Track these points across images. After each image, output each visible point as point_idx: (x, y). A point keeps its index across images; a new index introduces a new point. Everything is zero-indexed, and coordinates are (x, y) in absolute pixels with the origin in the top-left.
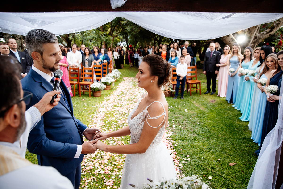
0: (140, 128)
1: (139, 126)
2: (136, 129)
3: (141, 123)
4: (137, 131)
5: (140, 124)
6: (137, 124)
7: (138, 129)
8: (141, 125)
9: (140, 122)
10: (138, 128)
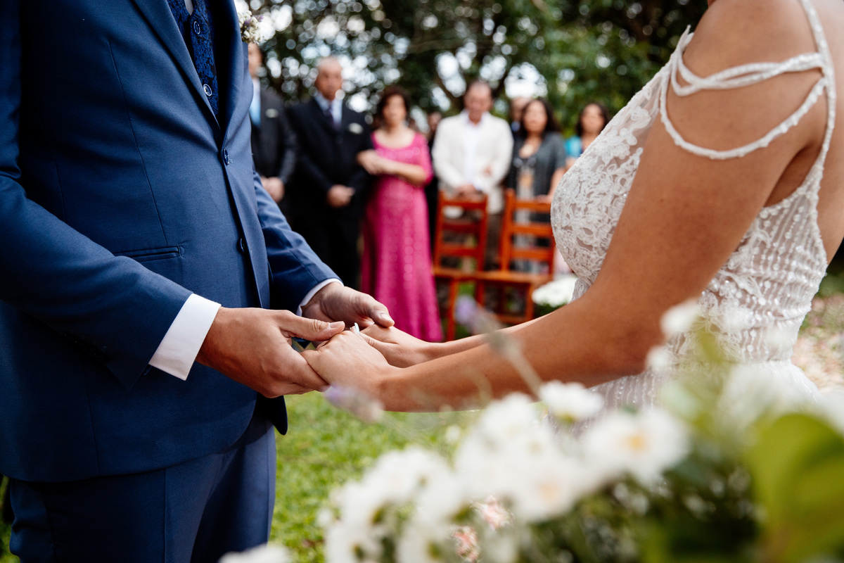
0: (616, 189)
1: (610, 173)
2: (582, 203)
3: (627, 158)
4: (594, 216)
5: (617, 161)
6: (601, 162)
7: (597, 201)
8: (623, 166)
9: (622, 152)
10: (602, 187)
